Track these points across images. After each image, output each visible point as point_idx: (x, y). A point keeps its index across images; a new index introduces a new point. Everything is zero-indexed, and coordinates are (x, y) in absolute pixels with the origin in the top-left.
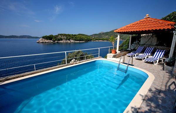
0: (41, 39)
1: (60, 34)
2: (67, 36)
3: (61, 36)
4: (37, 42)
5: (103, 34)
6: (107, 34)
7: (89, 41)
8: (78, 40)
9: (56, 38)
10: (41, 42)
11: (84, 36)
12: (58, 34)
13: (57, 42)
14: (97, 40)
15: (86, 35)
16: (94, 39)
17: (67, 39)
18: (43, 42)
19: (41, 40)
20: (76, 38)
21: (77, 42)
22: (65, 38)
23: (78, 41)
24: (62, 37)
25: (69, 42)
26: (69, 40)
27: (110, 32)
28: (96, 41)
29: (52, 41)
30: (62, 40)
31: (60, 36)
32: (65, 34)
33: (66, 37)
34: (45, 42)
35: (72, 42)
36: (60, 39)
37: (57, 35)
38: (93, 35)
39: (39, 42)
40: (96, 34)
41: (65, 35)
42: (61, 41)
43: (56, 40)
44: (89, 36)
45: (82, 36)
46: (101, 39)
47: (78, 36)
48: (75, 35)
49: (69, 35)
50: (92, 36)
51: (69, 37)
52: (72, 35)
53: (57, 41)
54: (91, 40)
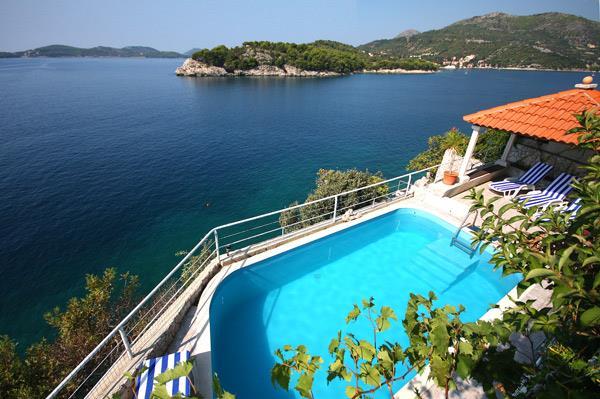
0: (188, 61)
1: (250, 44)
2: (274, 52)
3: (255, 52)
4: (178, 72)
5: (414, 39)
6: (428, 38)
7: (352, 71)
8: (310, 69)
9: (237, 58)
10: (189, 72)
11: (336, 52)
12: (245, 44)
13: (241, 75)
14: (385, 66)
15: (345, 48)
16: (375, 64)
17: (273, 64)
18: (194, 75)
19: (188, 66)
20: (306, 58)
21: (308, 73)
22: (268, 57)
23: (314, 73)
24: (259, 56)
25: (281, 73)
26: (281, 66)
27: (447, 30)
28: (381, 71)
29: (223, 71)
30: (256, 65)
31: (250, 52)
32: (269, 44)
33: (272, 55)
34: (203, 75)
35: (292, 75)
36: (251, 61)
37: (240, 46)
38: (371, 44)
39: (182, 75)
40: (383, 42)
41: (268, 46)
42: (252, 71)
43: (237, 68)
44: (355, 50)
45: (330, 52)
46: (402, 61)
47: (315, 50)
48: (303, 48)
49: (282, 48)
50: (367, 47)
51: (281, 54)
52: (294, 46)
53: (240, 71)
54: (362, 67)
